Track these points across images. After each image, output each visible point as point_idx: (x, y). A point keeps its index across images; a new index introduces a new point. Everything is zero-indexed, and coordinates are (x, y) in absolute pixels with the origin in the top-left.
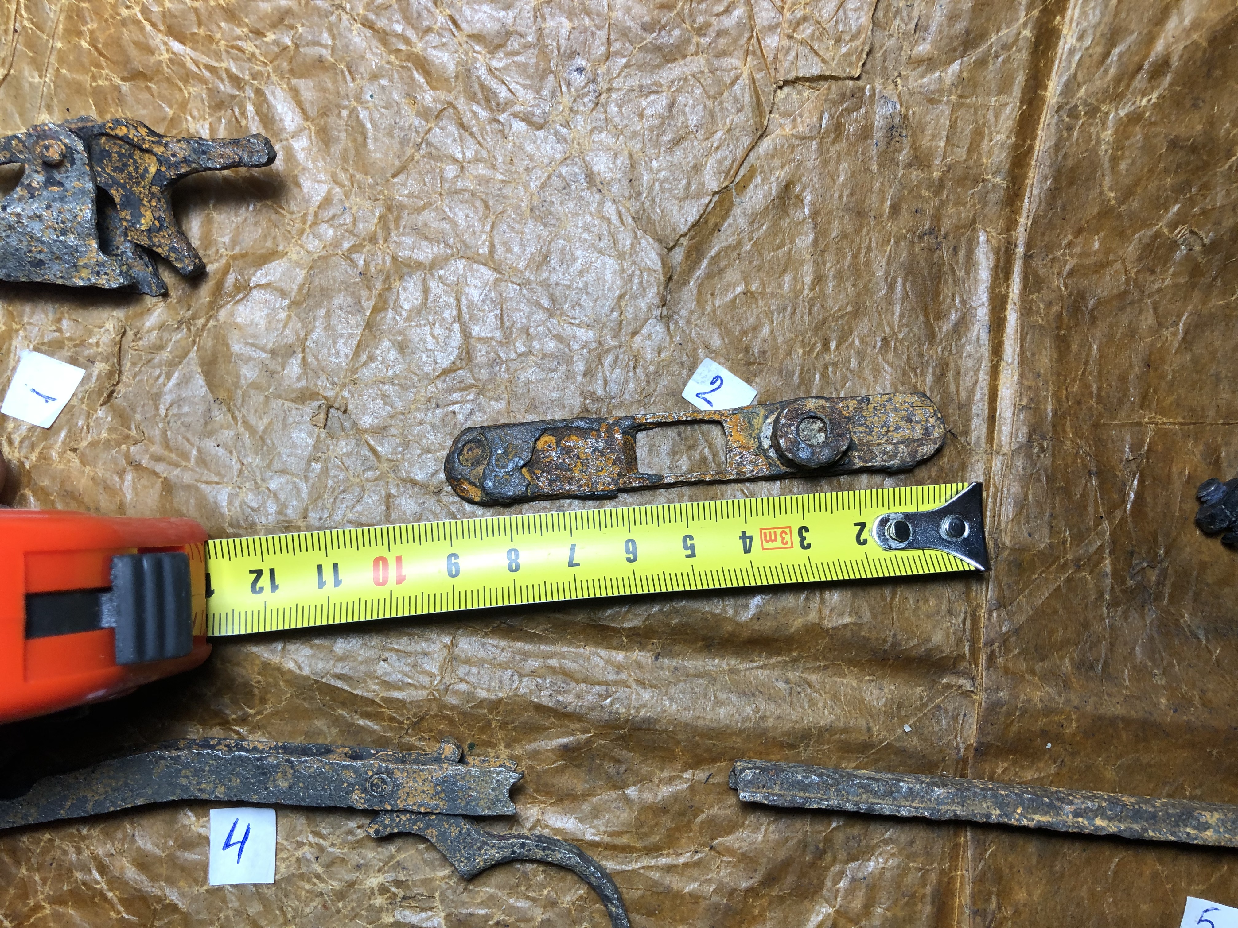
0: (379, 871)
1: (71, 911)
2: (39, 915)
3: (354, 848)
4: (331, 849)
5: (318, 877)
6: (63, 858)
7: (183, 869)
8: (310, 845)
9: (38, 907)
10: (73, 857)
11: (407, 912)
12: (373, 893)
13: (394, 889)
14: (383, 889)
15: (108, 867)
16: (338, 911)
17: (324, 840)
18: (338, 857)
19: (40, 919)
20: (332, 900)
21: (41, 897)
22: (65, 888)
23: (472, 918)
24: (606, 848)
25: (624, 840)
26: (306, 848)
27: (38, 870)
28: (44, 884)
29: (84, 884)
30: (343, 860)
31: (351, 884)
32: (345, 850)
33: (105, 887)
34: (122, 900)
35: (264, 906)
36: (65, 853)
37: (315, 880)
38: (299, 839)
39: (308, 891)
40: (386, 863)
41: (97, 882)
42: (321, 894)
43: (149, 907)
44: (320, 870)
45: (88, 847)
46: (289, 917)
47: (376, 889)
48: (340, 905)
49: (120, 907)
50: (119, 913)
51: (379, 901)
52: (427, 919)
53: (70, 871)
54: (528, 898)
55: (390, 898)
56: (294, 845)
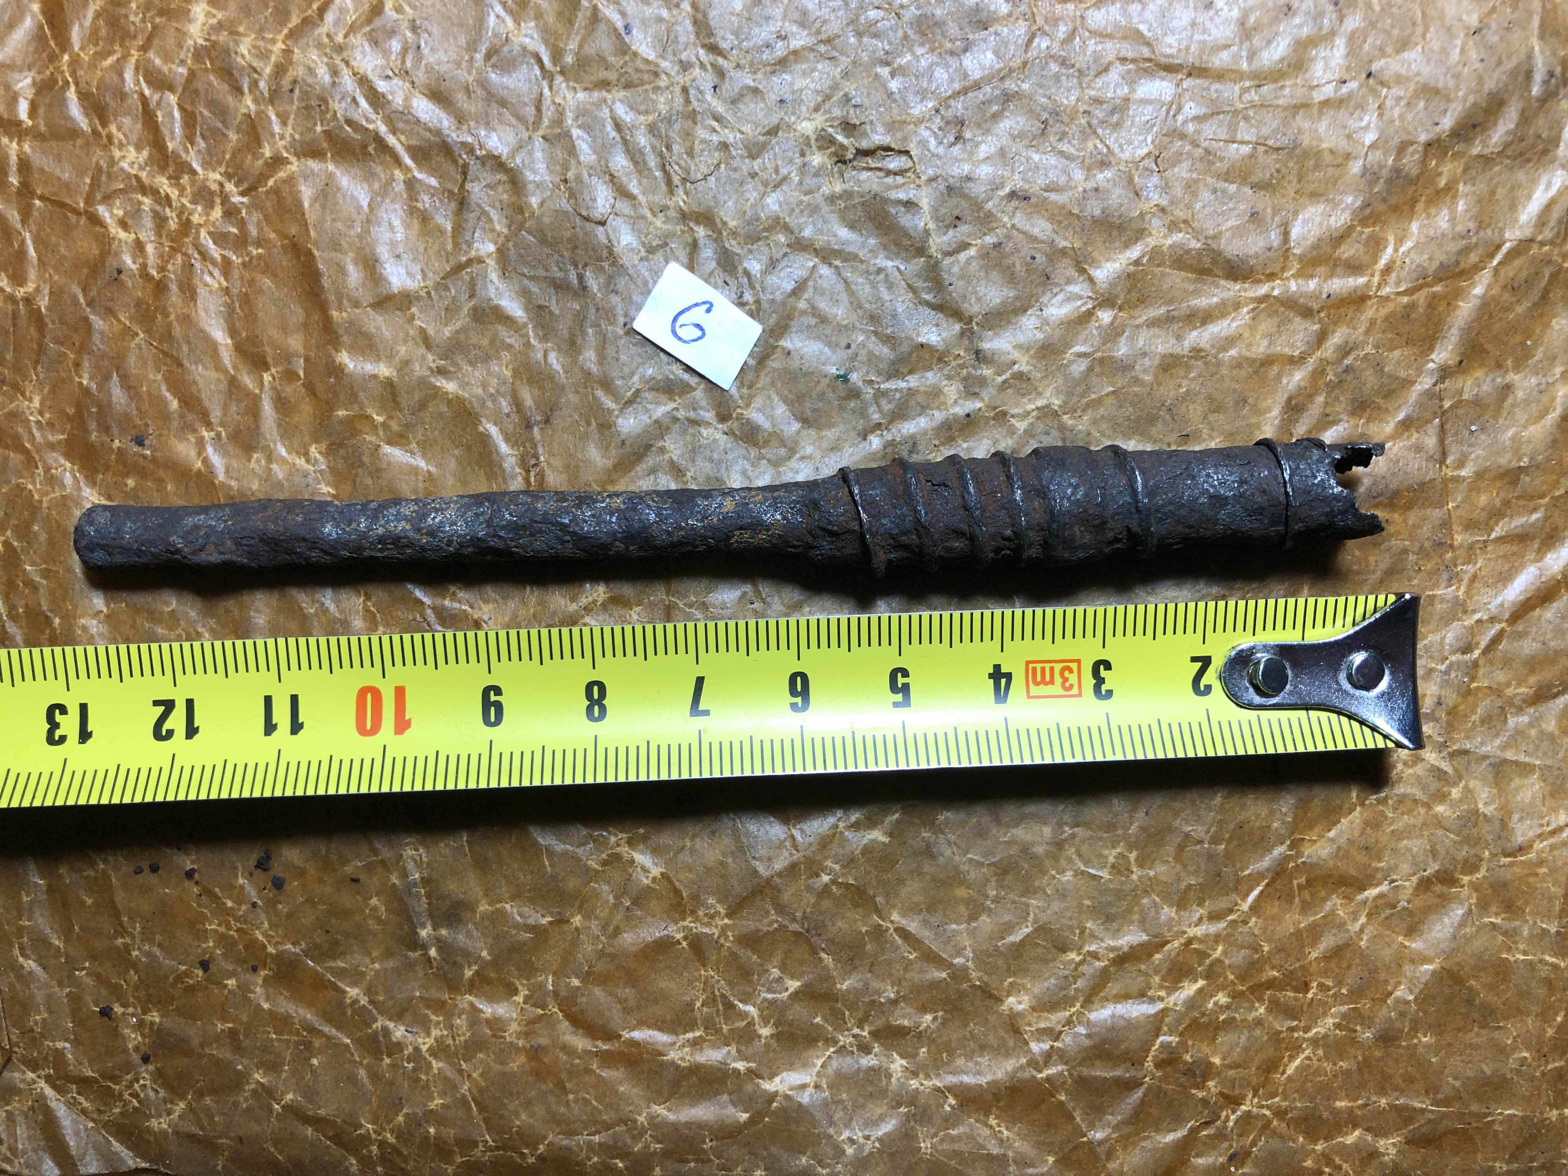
0: (817, 109)
1: (331, 167)
2: (281, 174)
3: (773, 72)
4: (739, 74)
5: (718, 118)
6: (310, 80)
7: (503, 103)
8: (702, 66)
9: (278, 161)
10: (327, 79)
11: (864, 175)
12: (809, 145)
13: (840, 138)
14: (825, 141)
15: (384, 96)
16: (753, 175)
17: (725, 58)
18: (748, 88)
19: (284, 181)
20: (742, 157)
21: (282, 143)
22: (319, 129)
23: (971, 185)
24: (1190, 75)
25: (1221, 60)
26: (697, 71)
27: (271, 101)
28: (284, 123)
29: (349, 122)
30: (755, 91)
31: (773, 131)
32: (759, 76)
33: (383, 129)
34: (410, 149)
35: (636, 163)
36: (311, 71)
37: (715, 124)
38: (684, 56)
39: (703, 141)
40: (828, 98)
41: (367, 119)
42: (724, 146)
43: (455, 161)
44: (720, 108)
45: (347, 63)
46: (676, 180)
47: (813, 137)
48: (757, 164)
49: (408, 161)
50: (408, 169)
51: (817, 159)
52: (897, 187)
53: (323, 100)
54: (1061, 153)
55: (835, 154)
56: (676, 68)
